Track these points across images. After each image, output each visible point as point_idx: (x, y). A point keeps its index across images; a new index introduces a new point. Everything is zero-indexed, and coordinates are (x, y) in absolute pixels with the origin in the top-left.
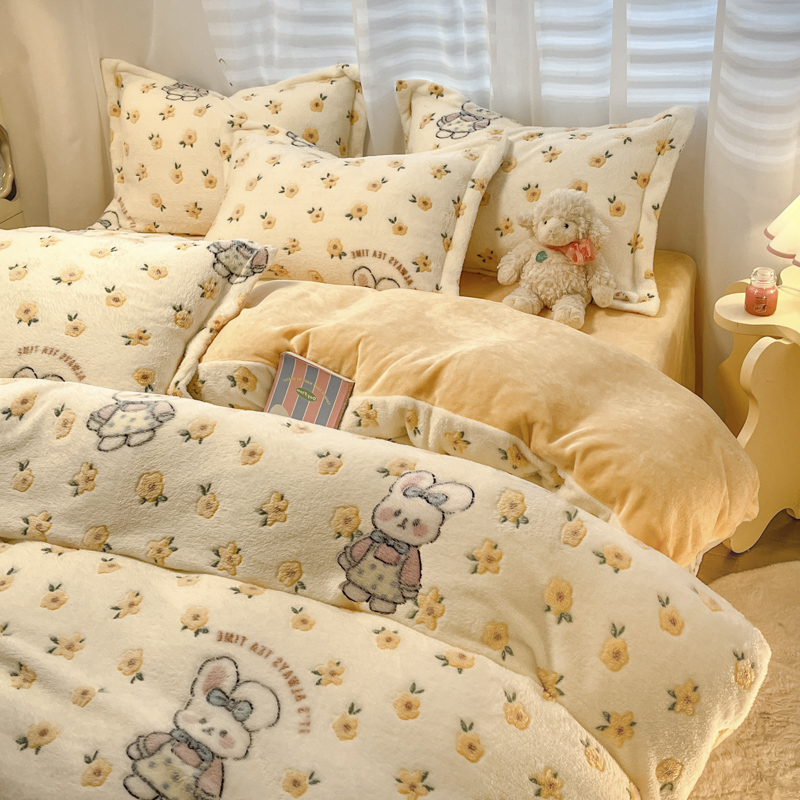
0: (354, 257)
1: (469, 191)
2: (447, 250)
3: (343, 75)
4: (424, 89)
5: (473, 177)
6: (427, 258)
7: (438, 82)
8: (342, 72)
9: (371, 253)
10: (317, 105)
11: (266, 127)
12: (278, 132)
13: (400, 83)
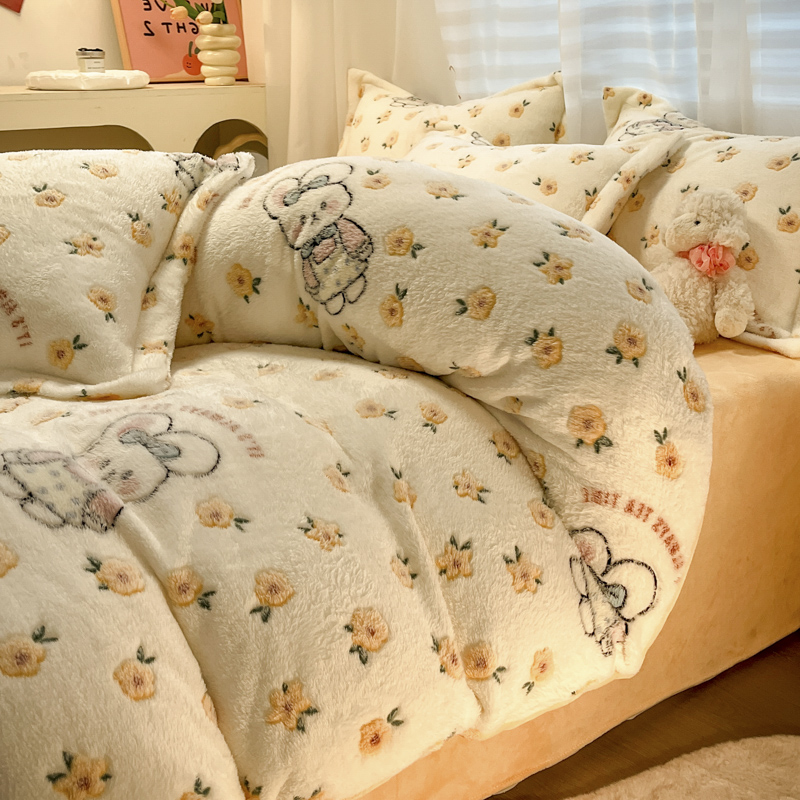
1: (612, 182)
3: (554, 83)
4: (633, 99)
5: (621, 169)
7: (648, 92)
8: (553, 79)
10: (516, 110)
11: (456, 127)
12: (465, 132)
13: (608, 90)
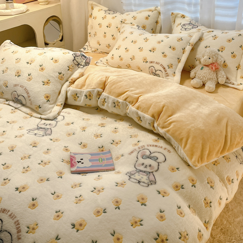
0: (150, 63)
1: (188, 46)
2: (179, 63)
3: (156, 10)
4: (179, 15)
5: (190, 42)
6: (172, 65)
8: (156, 9)
9: (155, 62)
10: (147, 18)
12: (134, 25)
13: (172, 13)
